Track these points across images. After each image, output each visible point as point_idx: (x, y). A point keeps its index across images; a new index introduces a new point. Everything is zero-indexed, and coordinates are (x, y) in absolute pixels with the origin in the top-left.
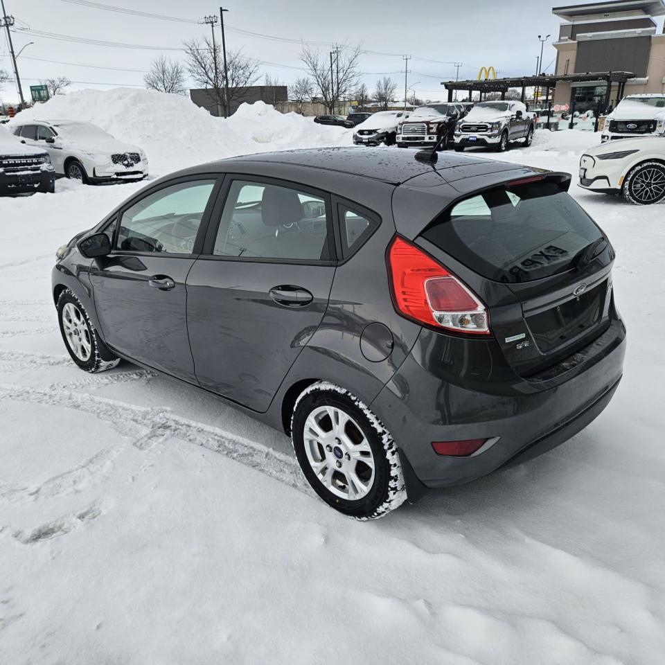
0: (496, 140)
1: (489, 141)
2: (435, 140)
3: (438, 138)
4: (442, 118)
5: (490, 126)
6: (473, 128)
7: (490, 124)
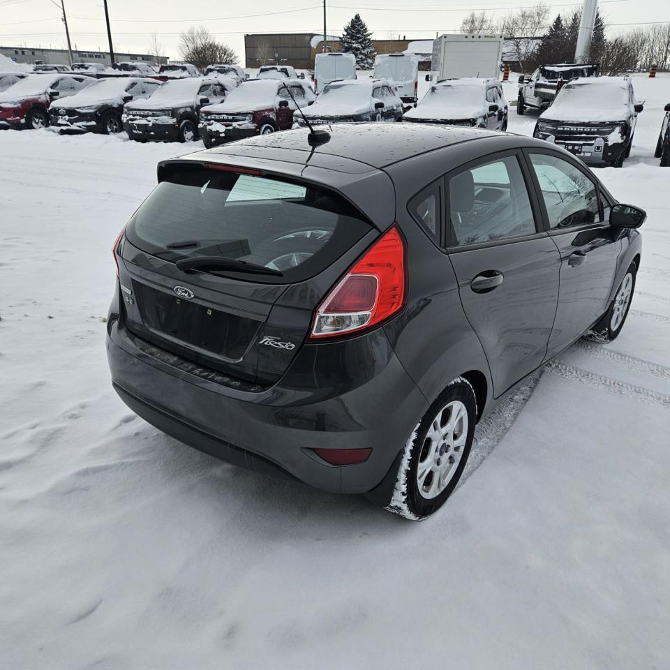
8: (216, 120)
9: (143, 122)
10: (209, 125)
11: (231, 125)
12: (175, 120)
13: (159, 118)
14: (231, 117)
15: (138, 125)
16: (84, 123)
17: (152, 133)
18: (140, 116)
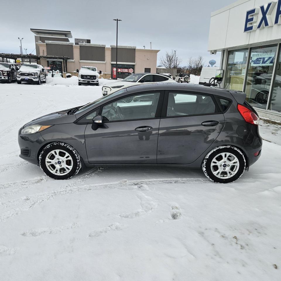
0: (37, 80)
1: (34, 80)
2: (7, 79)
3: (8, 78)
4: (8, 69)
5: (33, 74)
6: (26, 74)
7: (33, 73)
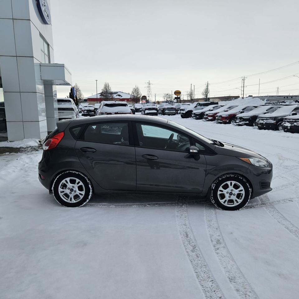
8: (288, 122)
9: (262, 122)
10: (285, 123)
11: (293, 124)
12: (275, 121)
13: (268, 120)
14: (294, 121)
15: (260, 123)
16: (244, 122)
17: (265, 126)
18: (262, 119)
